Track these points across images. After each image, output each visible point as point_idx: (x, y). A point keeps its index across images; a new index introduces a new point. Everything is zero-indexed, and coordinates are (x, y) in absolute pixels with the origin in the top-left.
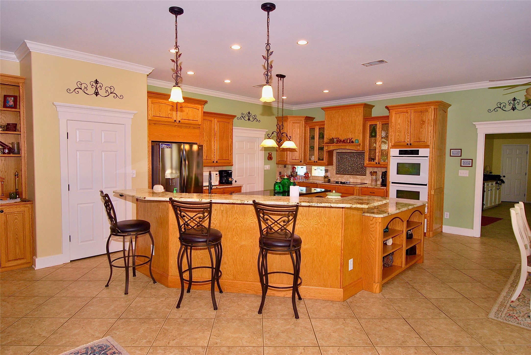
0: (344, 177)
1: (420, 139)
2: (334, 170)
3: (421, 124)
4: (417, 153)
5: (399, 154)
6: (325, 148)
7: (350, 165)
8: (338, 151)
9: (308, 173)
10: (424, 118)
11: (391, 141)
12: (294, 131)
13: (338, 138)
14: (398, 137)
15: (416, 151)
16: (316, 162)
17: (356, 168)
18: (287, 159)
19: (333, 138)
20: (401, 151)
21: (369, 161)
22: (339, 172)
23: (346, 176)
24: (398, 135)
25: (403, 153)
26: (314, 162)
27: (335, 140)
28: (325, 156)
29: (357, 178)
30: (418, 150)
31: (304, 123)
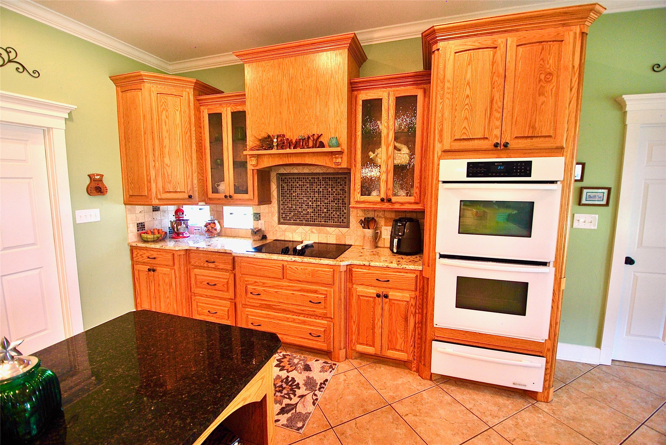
0: (297, 231)
1: (534, 128)
2: (273, 215)
3: (540, 81)
4: (525, 172)
5: (468, 176)
6: (251, 164)
7: (310, 204)
8: (282, 171)
9: (214, 223)
10: (551, 62)
11: (441, 136)
12: (164, 117)
13: (284, 136)
14: (465, 124)
15: (521, 166)
16: (230, 197)
17: (325, 210)
18: (150, 190)
19: (269, 136)
20: (473, 167)
21: (361, 195)
22: (283, 219)
23: (301, 229)
24: (466, 118)
25: (481, 173)
26: (226, 197)
27: (275, 140)
28: (252, 182)
29: (328, 233)
30: (530, 162)
31: (192, 98)
